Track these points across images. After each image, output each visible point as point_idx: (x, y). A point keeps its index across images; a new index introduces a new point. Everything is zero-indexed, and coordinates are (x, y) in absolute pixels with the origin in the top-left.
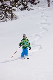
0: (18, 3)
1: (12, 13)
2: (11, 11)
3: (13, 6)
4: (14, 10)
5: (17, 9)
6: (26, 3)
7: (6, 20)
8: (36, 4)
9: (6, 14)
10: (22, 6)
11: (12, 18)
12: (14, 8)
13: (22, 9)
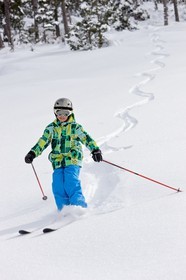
0: (112, 18)
1: (100, 36)
2: (100, 31)
3: (102, 23)
4: (105, 30)
5: (109, 28)
6: (125, 18)
7: (90, 48)
8: (143, 19)
9: (90, 36)
10: (118, 23)
11: (101, 43)
12: (104, 26)
13: (118, 29)
